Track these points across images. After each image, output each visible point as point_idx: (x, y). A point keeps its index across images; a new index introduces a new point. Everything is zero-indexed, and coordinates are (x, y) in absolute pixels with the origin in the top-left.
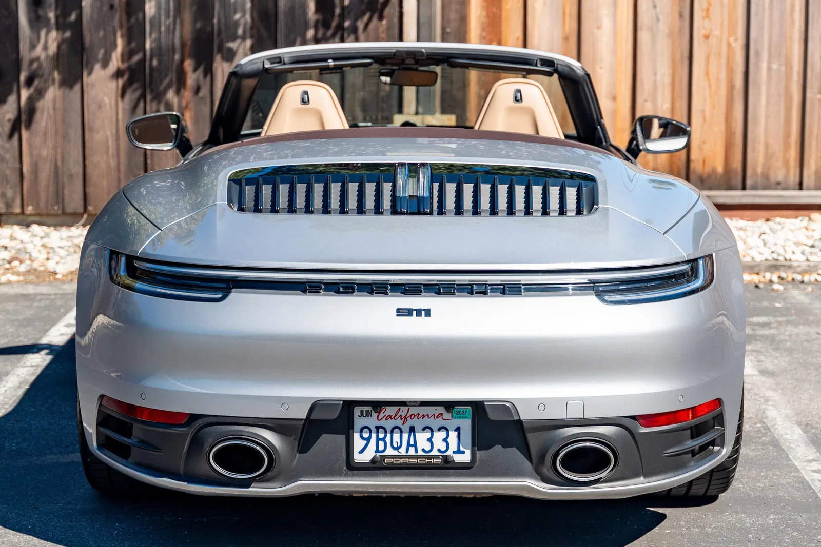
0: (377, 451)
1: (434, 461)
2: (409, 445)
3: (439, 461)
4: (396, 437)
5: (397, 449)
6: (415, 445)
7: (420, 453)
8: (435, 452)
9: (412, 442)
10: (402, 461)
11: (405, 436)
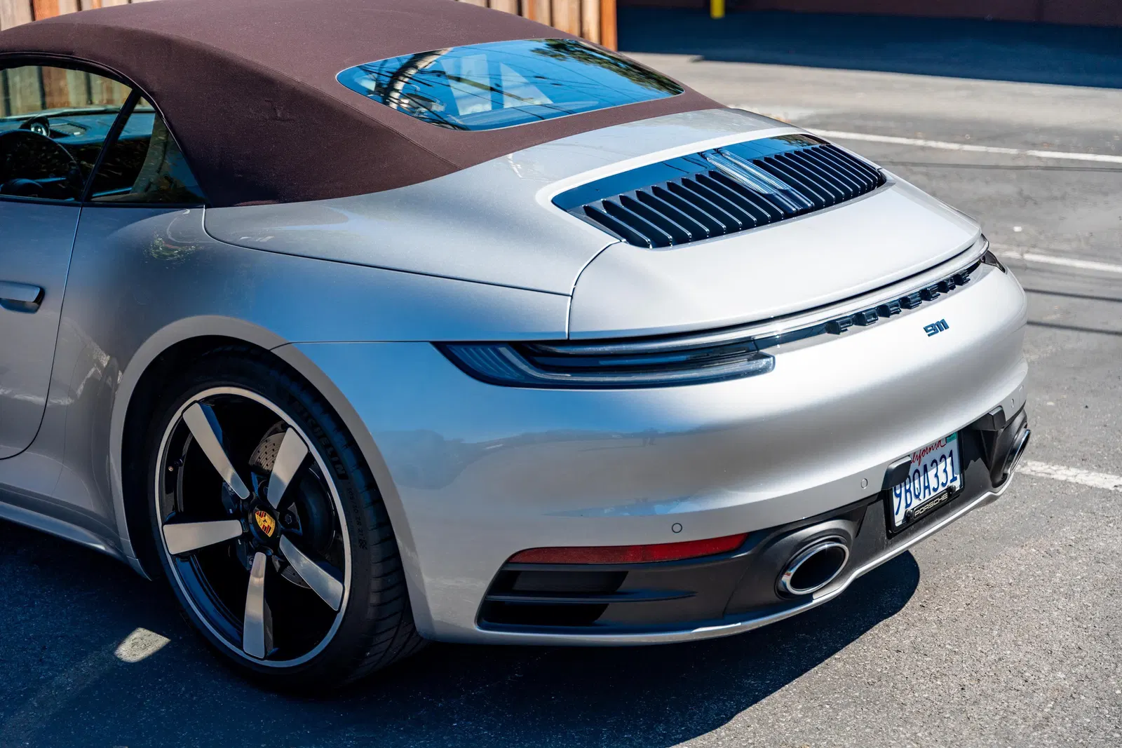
0: (907, 506)
1: (943, 498)
2: (926, 488)
3: (945, 497)
4: (916, 482)
5: (917, 497)
6: (928, 487)
7: (933, 494)
8: (941, 489)
9: (926, 485)
10: (924, 509)
11: (922, 478)
